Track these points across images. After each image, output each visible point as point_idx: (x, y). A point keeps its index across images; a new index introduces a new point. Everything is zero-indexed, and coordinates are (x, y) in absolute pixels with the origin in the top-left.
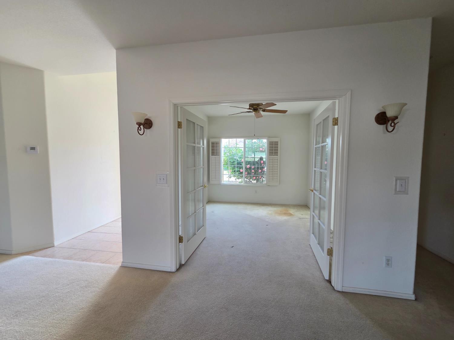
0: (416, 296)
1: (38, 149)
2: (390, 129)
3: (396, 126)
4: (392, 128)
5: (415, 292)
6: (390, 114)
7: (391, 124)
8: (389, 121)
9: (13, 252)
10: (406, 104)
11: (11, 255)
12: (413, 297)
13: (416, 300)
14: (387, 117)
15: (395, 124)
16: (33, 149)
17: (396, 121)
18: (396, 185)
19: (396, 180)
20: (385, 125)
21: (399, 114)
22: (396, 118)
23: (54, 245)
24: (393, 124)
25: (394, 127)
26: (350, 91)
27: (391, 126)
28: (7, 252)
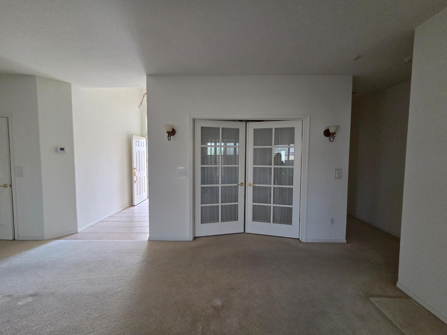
0: (347, 241)
1: (66, 149)
2: (332, 140)
3: (335, 138)
4: (333, 139)
5: (346, 239)
6: (331, 131)
7: (332, 137)
8: (331, 135)
9: (45, 238)
10: (339, 126)
11: (44, 240)
12: (345, 241)
13: (347, 243)
14: (330, 133)
15: (334, 137)
16: (62, 149)
17: (334, 136)
18: (336, 173)
19: (336, 171)
20: (329, 137)
21: (336, 132)
22: (335, 133)
23: (78, 232)
24: (333, 137)
25: (334, 138)
26: (309, 116)
27: (332, 138)
28: (39, 239)
